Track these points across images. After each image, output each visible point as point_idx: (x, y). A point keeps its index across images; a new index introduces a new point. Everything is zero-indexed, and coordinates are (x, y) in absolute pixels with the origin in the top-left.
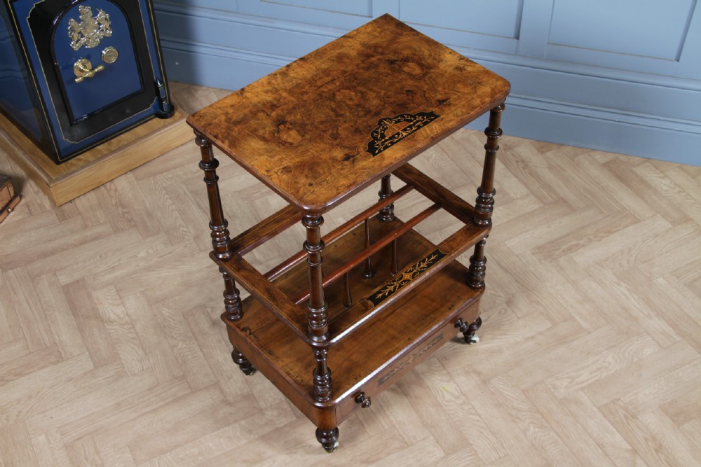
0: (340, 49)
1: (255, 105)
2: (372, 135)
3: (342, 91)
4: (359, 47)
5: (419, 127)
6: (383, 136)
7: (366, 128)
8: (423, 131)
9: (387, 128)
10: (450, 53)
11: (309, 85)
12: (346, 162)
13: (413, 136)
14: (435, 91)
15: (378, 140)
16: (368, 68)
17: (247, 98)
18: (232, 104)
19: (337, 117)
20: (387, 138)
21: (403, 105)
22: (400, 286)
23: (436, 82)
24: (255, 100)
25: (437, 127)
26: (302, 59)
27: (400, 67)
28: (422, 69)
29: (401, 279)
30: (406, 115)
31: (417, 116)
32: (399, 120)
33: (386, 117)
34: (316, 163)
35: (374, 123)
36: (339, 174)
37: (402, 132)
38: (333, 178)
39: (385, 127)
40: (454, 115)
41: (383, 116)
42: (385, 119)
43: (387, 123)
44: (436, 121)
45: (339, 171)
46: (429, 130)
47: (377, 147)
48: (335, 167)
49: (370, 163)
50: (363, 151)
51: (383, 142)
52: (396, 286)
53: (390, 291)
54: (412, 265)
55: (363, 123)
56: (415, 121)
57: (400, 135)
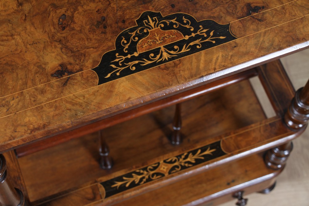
2: (119, 39)
5: (194, 49)
6: (133, 49)
7: (117, 23)
8: (194, 60)
9: (148, 33)
12: (54, 81)
15: (122, 53)
20: (136, 54)
22: (149, 180)
25: (220, 59)
29: (155, 168)
30: (186, 17)
31: (200, 26)
32: (172, 24)
33: (156, 11)
34: (12, 65)
35: (133, 17)
36: (33, 99)
37: (163, 51)
38: (21, 104)
39: (145, 31)
40: (256, 45)
41: (153, 7)
42: (152, 15)
43: (152, 24)
44: (224, 46)
45: (36, 94)
46: (205, 61)
47: (113, 66)
48: (34, 84)
49: (87, 96)
50: (90, 66)
51: (127, 60)
52: (144, 178)
53: (134, 182)
54: (177, 153)
55: (117, 10)
56: (193, 35)
57: (158, 56)
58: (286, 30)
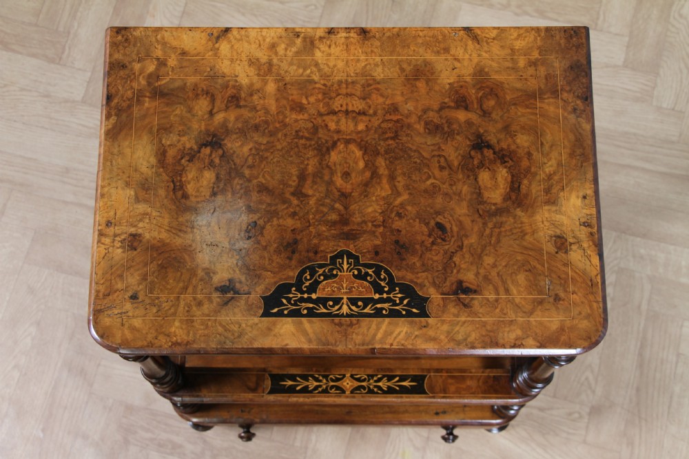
0: (438, 53)
1: (213, 76)
2: (303, 272)
3: (352, 147)
4: (467, 70)
5: (378, 314)
6: (313, 288)
7: (308, 251)
8: (374, 326)
9: (336, 275)
10: (584, 197)
11: (320, 96)
12: (215, 295)
13: (351, 325)
14: (478, 257)
15: (300, 290)
16: (433, 129)
17: (216, 51)
18: (187, 49)
19: (293, 194)
20: (314, 296)
21: (401, 248)
22: (325, 391)
23: (498, 241)
24: (225, 67)
25: (403, 334)
26: (364, 32)
27: (482, 165)
28: (507, 198)
29: (338, 380)
30: (387, 272)
31: (397, 288)
32: (367, 274)
33: (356, 252)
34: (180, 262)
35: (328, 251)
36: (187, 308)
37: (345, 303)
38: (172, 310)
39: (335, 272)
40: (448, 333)
41: (355, 246)
42: (350, 255)
43: (345, 266)
44: (413, 321)
45: (192, 304)
46: (386, 331)
47: (284, 301)
48: (194, 292)
49: (244, 325)
50: (260, 292)
51: (302, 300)
52: (320, 386)
53: (307, 387)
54: (370, 372)
55: (314, 237)
56: (385, 296)
57: (337, 307)
58: (489, 328)
